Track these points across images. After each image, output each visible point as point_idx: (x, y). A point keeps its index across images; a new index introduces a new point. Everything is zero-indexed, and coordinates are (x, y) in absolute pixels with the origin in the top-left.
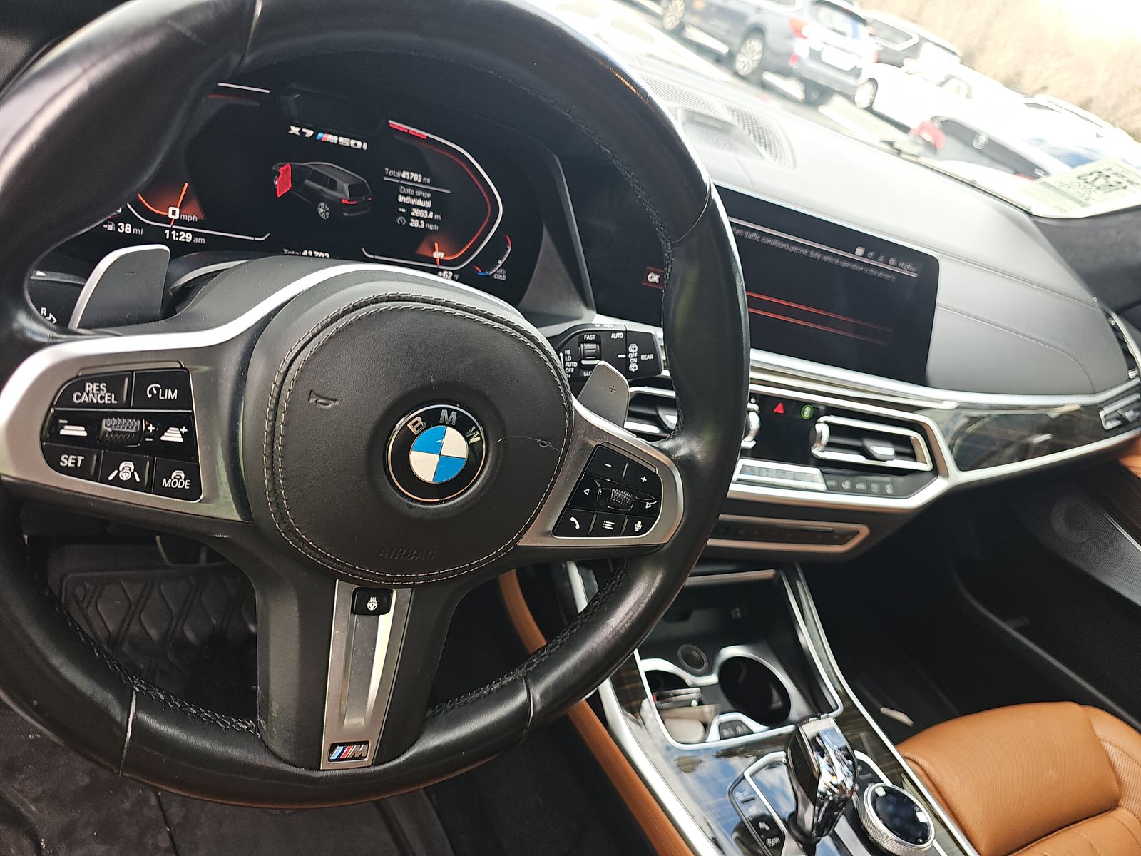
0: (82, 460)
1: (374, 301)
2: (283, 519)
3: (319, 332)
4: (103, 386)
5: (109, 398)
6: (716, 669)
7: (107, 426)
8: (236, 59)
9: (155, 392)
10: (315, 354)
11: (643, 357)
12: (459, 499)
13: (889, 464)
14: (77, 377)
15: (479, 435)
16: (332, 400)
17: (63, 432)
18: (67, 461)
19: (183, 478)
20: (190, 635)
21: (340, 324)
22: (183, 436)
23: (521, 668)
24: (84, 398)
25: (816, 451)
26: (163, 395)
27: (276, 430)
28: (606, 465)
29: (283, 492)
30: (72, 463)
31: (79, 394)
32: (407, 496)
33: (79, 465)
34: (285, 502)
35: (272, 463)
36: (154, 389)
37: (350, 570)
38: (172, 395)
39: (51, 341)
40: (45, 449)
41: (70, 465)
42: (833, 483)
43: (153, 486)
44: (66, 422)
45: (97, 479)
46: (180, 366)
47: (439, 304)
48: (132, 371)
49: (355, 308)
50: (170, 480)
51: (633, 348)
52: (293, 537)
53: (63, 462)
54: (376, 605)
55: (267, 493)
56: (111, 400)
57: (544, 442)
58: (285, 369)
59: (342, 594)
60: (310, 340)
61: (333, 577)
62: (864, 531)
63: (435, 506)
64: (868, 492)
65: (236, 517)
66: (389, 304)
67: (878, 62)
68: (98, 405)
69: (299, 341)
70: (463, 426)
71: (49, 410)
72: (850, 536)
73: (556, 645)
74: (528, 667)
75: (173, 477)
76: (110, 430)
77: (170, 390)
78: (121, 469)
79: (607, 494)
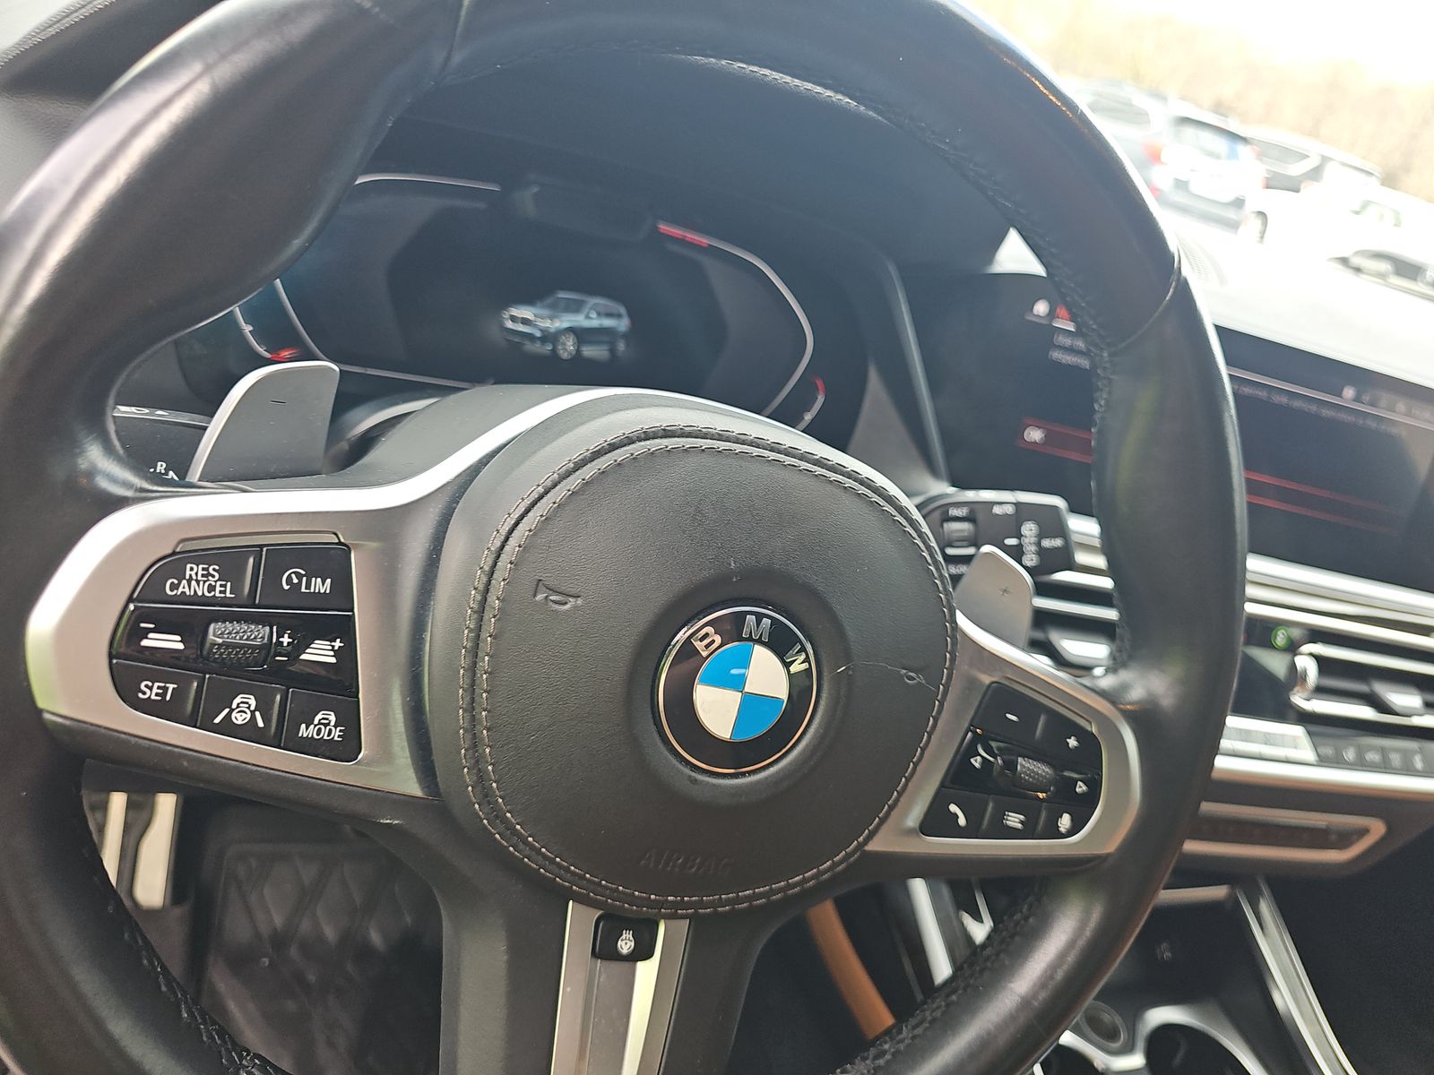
0: (174, 689)
1: (643, 436)
2: (486, 797)
3: (555, 486)
4: (214, 570)
5: (224, 590)
6: (1141, 1044)
7: (216, 633)
8: (438, 58)
9: (295, 581)
10: (547, 520)
11: (1046, 543)
12: (772, 770)
13: (1417, 721)
14: (174, 553)
15: (807, 660)
16: (571, 596)
17: (145, 643)
18: (148, 690)
19: (333, 723)
20: (376, 938)
21: (588, 472)
22: (337, 653)
23: (864, 1059)
24: (184, 588)
25: (1299, 699)
26: (308, 587)
27: (481, 645)
28: (1009, 716)
29: (488, 750)
30: (157, 695)
31: (176, 582)
32: (688, 763)
33: (168, 698)
34: (490, 768)
35: (473, 700)
36: (293, 576)
37: (592, 887)
38: (321, 586)
39: (138, 495)
40: (115, 670)
41: (153, 697)
42: (1328, 751)
43: (283, 737)
44: (152, 626)
45: (196, 723)
46: (337, 541)
47: (743, 443)
48: (261, 546)
49: (613, 447)
50: (312, 726)
51: (1029, 529)
52: (502, 828)
53: (144, 693)
54: (633, 944)
55: (463, 751)
56: (224, 592)
57: (911, 674)
58: (498, 543)
59: (578, 923)
60: (541, 497)
61: (564, 897)
62: (1377, 828)
63: (730, 782)
64: (1385, 767)
65: (414, 788)
66: (665, 442)
67: (1267, 188)
68: (203, 601)
69: (523, 499)
70: (781, 645)
71: (126, 606)
72: (1355, 837)
73: (921, 1022)
74: (876, 1057)
75: (316, 722)
76: (220, 641)
77: (319, 580)
78: (234, 706)
79: (1011, 765)
